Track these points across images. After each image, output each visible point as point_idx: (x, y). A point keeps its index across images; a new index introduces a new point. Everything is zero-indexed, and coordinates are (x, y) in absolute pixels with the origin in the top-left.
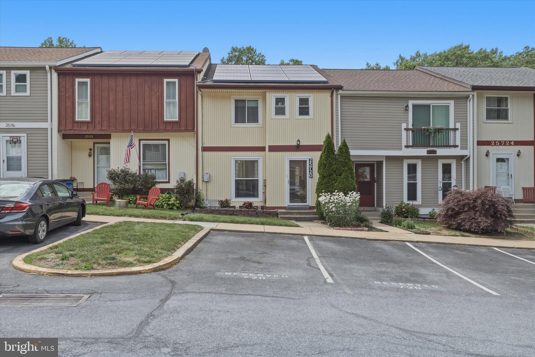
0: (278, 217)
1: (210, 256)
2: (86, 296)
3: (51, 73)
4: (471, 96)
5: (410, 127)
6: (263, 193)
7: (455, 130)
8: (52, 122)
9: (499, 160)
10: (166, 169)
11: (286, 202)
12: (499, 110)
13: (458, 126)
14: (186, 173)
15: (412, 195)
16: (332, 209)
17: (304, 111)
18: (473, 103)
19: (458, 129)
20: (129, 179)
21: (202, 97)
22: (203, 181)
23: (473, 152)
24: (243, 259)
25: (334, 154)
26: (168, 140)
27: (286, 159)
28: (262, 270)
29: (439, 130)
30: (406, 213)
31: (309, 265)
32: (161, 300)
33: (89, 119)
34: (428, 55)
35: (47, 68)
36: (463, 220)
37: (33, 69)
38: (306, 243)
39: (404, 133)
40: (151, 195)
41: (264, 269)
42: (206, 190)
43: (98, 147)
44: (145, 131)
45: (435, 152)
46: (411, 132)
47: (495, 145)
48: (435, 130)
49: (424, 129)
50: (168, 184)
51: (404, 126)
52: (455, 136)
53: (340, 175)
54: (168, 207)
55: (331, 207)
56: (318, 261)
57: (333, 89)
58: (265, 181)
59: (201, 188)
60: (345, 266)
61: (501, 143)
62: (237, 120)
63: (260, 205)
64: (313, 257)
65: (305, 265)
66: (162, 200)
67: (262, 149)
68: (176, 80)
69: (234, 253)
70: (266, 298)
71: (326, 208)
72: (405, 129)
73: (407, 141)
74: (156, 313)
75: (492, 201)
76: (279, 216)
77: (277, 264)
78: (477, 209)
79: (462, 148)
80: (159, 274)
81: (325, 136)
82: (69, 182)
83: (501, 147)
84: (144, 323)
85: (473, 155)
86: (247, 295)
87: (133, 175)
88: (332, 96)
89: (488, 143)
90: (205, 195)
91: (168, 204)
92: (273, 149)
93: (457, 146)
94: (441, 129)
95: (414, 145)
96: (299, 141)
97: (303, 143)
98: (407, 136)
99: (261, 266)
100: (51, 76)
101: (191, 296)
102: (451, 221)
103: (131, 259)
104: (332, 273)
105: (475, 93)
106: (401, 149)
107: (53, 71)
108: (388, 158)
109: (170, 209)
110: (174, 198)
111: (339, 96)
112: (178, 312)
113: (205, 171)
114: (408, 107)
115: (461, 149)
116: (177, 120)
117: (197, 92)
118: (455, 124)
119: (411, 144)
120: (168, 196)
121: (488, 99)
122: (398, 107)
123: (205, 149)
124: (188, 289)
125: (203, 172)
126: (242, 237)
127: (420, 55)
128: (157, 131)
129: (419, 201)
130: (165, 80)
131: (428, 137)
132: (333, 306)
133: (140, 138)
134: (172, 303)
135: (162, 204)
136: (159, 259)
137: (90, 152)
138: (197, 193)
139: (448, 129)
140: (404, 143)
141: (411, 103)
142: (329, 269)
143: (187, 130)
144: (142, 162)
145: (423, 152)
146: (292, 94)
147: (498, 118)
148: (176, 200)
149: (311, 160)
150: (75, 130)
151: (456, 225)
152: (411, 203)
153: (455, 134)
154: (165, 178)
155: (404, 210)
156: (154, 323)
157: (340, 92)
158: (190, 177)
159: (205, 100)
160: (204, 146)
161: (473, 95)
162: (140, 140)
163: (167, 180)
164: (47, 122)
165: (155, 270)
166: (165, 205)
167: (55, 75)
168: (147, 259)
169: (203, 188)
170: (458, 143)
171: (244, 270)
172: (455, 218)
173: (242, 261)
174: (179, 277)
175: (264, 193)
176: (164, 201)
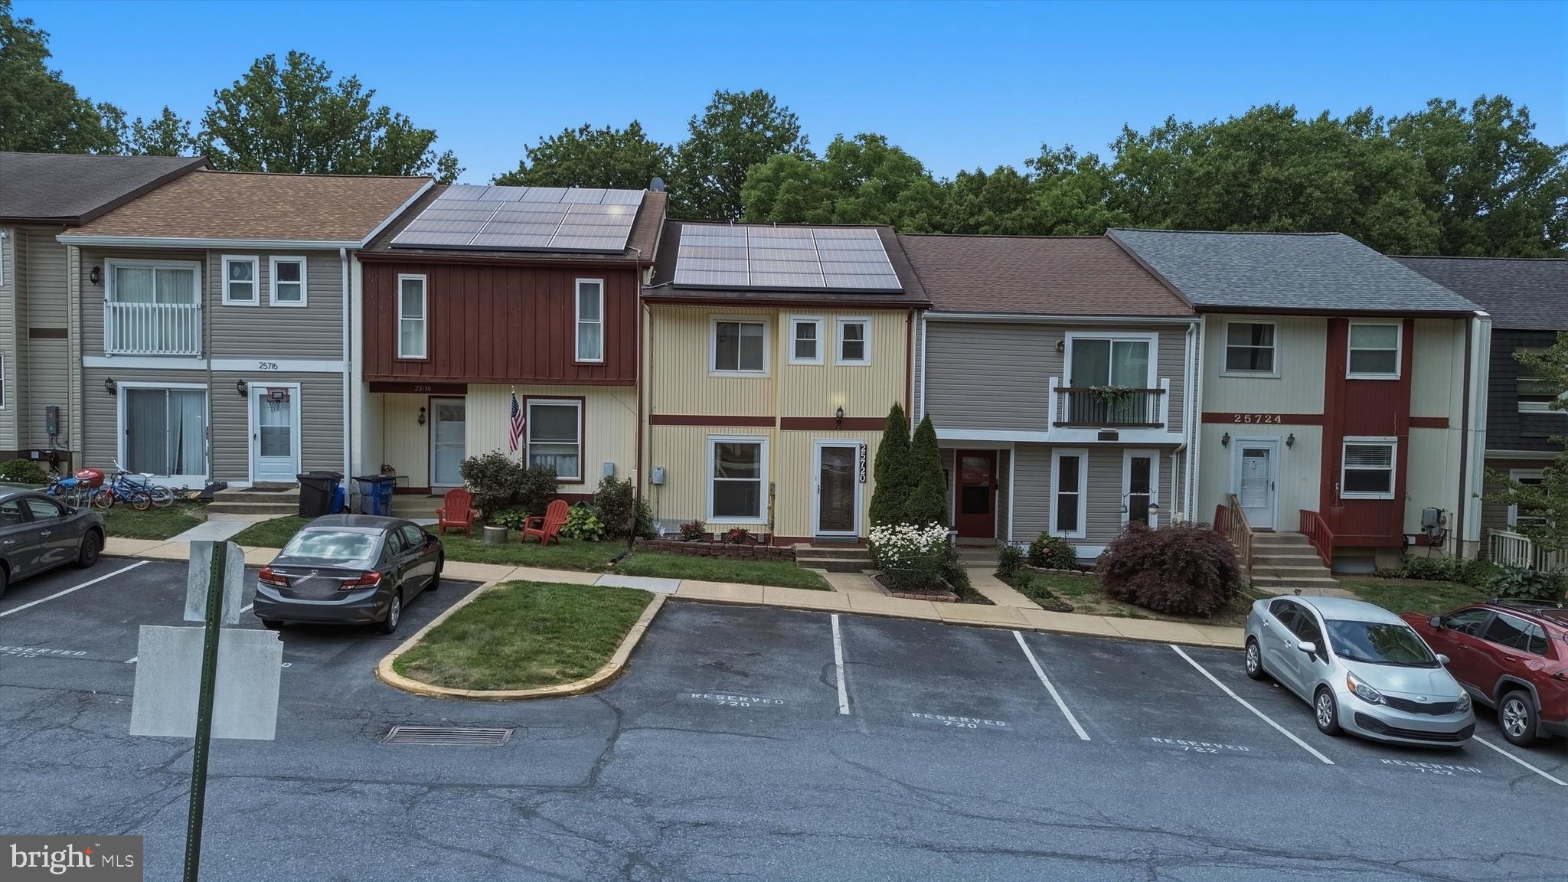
0: (795, 560)
1: (668, 659)
2: (508, 732)
3: (349, 262)
4: (1192, 325)
5: (1067, 384)
6: (769, 508)
7: (1159, 392)
8: (350, 360)
9: (1248, 453)
10: (577, 455)
11: (814, 530)
12: (1255, 352)
13: (1165, 384)
14: (617, 464)
15: (1068, 520)
16: (892, 556)
17: (853, 349)
18: (1198, 338)
19: (1164, 391)
20: (506, 480)
21: (651, 316)
22: (651, 483)
23: (1194, 438)
24: (720, 666)
25: (905, 445)
26: (583, 399)
27: (816, 446)
28: (747, 691)
29: (1124, 394)
30: (1049, 557)
31: (823, 679)
32: (609, 740)
33: (424, 356)
34: (1195, 126)
35: (343, 252)
36: (1140, 586)
37: (312, 254)
38: (831, 633)
39: (1053, 397)
40: (551, 513)
41: (752, 686)
42: (656, 500)
43: (437, 405)
44: (535, 381)
45: (1115, 436)
46: (1067, 395)
47: (1242, 421)
48: (1114, 393)
49: (1094, 391)
50: (580, 486)
51: (1053, 382)
52: (1158, 405)
53: (916, 486)
54: (582, 537)
55: (890, 553)
56: (840, 672)
57: (911, 308)
58: (772, 486)
59: (646, 498)
60: (882, 682)
61: (1254, 419)
62: (720, 365)
63: (762, 531)
64: (834, 664)
65: (817, 680)
66: (571, 522)
67: (769, 422)
68: (601, 282)
69: (706, 653)
70: (744, 739)
71: (882, 555)
72: (1055, 390)
73: (1059, 413)
74: (606, 757)
75: (1192, 552)
76: (798, 559)
77: (773, 678)
78: (1165, 567)
79: (1171, 429)
80: (596, 696)
81: (890, 407)
82: (386, 483)
83: (1254, 426)
84: (595, 771)
85: (1194, 443)
86: (720, 733)
87: (514, 470)
88: (910, 322)
89: (1228, 418)
90: (654, 512)
91: (582, 531)
92: (790, 424)
93: (1162, 425)
94: (1127, 393)
95: (1074, 422)
96: (840, 410)
97: (849, 414)
98: (1059, 403)
99: (747, 682)
100: (349, 268)
101: (645, 733)
102: (1119, 585)
103: (551, 671)
104: (854, 696)
105: (1202, 320)
106: (1045, 428)
107: (354, 259)
108: (1021, 446)
109: (586, 539)
110: (593, 519)
111: (924, 323)
112: (633, 757)
113: (656, 464)
114: (1063, 346)
115: (1169, 431)
116: (601, 360)
117: (642, 308)
118: (1159, 380)
119: (1066, 421)
120: (581, 513)
121: (1233, 328)
122: (1043, 345)
123: (656, 420)
124: (639, 721)
125: (650, 465)
126: (723, 614)
127: (1175, 125)
128: (560, 382)
129: (1081, 532)
130: (578, 281)
131: (1102, 407)
132: (833, 752)
133: (526, 394)
134: (624, 742)
135: (570, 530)
136: (592, 672)
137: (422, 416)
138: (638, 508)
139: (1145, 391)
140: (1052, 417)
141: (1069, 338)
142: (853, 688)
143: (619, 383)
144: (529, 442)
145: (1090, 435)
146: (830, 317)
147: (1253, 366)
148: (598, 523)
149: (864, 448)
150: (396, 377)
151: (1125, 594)
152: (1062, 535)
153: (1158, 400)
154: (575, 474)
155: (1045, 550)
156: (607, 771)
157: (926, 314)
158: (627, 473)
159: (657, 322)
160: (654, 414)
161: (1198, 325)
162: (525, 398)
163: (579, 478)
164: (342, 359)
165: (589, 690)
166: (578, 532)
167: (357, 268)
168: (576, 671)
169: (649, 496)
170: (1164, 418)
171: (720, 689)
172: (1126, 580)
173: (718, 672)
174: (626, 702)
175: (771, 509)
176: (574, 525)
